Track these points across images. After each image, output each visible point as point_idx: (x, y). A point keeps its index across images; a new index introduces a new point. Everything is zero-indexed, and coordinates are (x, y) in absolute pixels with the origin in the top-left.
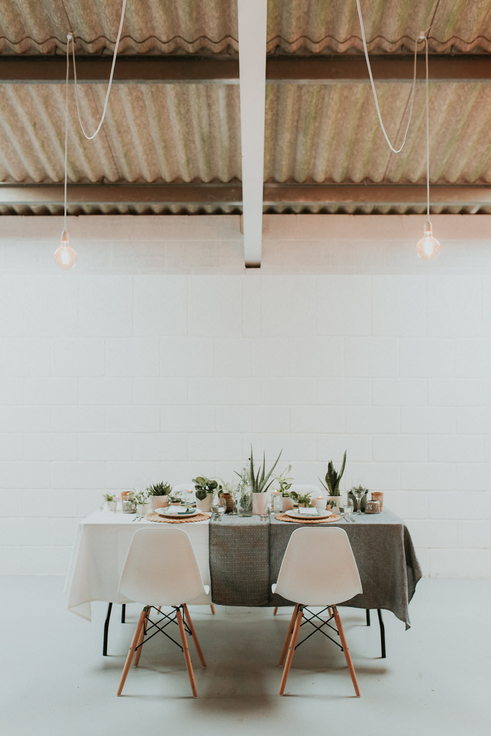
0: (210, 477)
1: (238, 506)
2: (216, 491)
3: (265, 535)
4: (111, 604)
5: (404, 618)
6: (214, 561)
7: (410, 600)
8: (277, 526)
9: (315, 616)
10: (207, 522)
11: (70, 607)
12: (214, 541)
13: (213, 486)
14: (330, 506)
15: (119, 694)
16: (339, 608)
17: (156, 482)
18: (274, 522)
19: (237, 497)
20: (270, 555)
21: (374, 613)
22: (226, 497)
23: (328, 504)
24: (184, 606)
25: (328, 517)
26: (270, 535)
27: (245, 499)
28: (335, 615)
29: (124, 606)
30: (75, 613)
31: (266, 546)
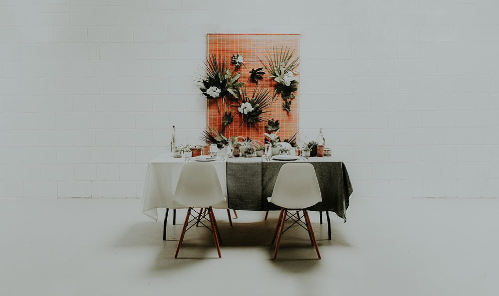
3: (260, 169)
4: (168, 210)
5: (341, 215)
6: (229, 183)
7: (346, 209)
8: (266, 163)
9: (293, 215)
10: (225, 161)
11: (144, 211)
12: (229, 172)
15: (176, 257)
16: (308, 212)
18: (265, 161)
20: (263, 180)
21: (324, 213)
24: (210, 209)
25: (296, 159)
26: (263, 168)
28: (306, 215)
29: (175, 211)
30: (146, 214)
31: (260, 176)
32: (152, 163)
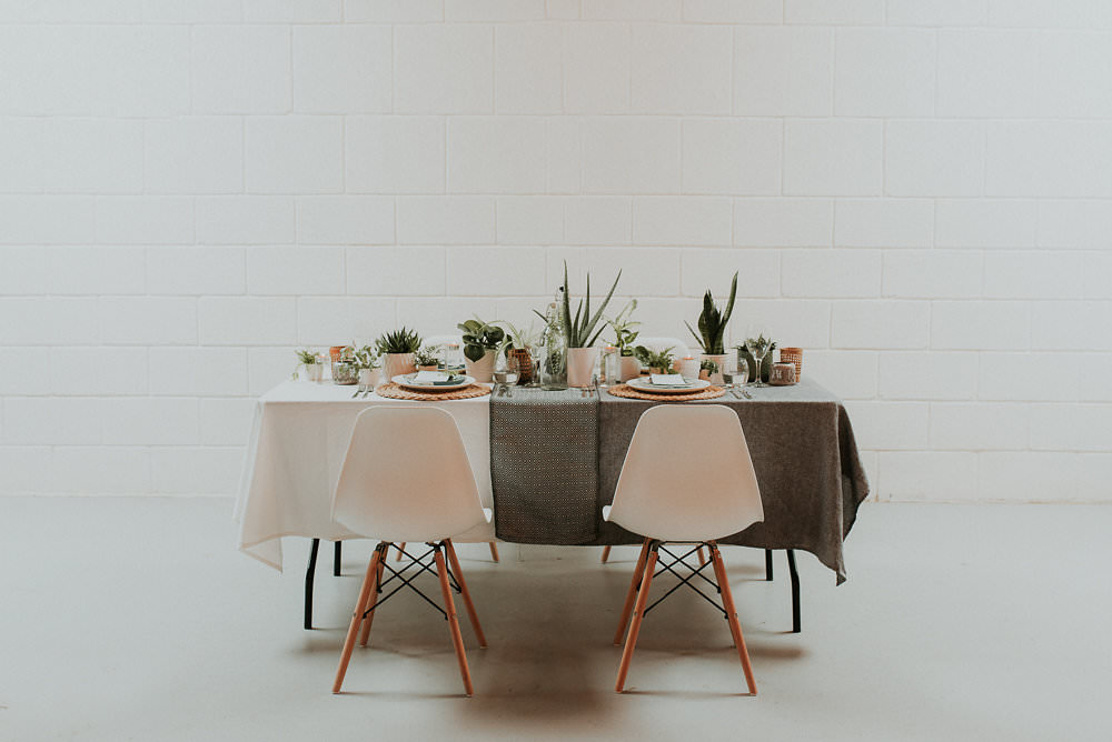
0: (490, 320)
1: (542, 373)
2: (501, 346)
3: (590, 422)
4: (316, 542)
5: (834, 562)
6: (499, 466)
7: (845, 534)
8: (611, 405)
9: (679, 560)
10: (487, 399)
11: (244, 546)
12: (500, 431)
13: (495, 336)
14: (706, 371)
15: (337, 690)
16: (721, 548)
17: (393, 329)
18: (606, 399)
19: (540, 356)
20: (599, 456)
21: (780, 556)
22: (522, 354)
23: (703, 367)
24: (446, 543)
25: (703, 391)
26: (599, 421)
27: (554, 359)
28: (715, 558)
29: (338, 545)
30: (254, 556)
31: (592, 441)
32: (268, 404)
